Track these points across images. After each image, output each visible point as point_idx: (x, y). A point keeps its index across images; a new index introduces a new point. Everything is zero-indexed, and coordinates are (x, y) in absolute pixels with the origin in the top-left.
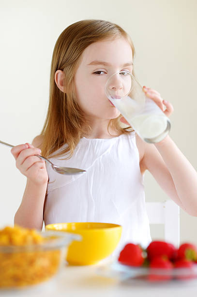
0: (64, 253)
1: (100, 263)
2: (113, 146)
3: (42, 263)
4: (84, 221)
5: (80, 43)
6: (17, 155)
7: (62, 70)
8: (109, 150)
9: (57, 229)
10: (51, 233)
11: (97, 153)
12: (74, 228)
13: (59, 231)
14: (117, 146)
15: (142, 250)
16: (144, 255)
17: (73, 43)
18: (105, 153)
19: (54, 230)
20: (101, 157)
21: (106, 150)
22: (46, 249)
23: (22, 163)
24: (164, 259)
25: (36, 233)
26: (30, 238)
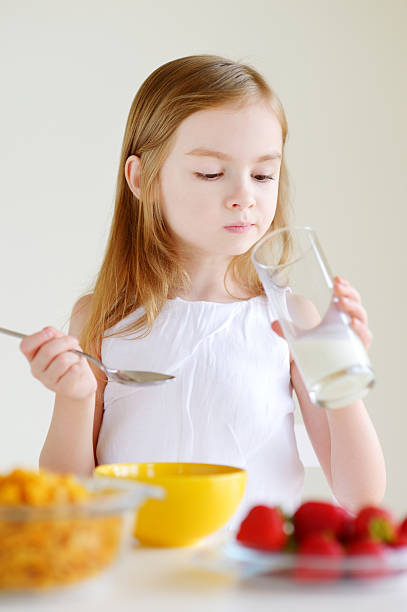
0: (129, 523)
1: (201, 544)
2: (235, 318)
3: (85, 541)
4: (173, 459)
5: (175, 108)
6: (34, 354)
7: (139, 156)
8: (227, 325)
9: (117, 474)
10: (105, 483)
11: (202, 329)
12: (150, 473)
13: (121, 478)
14: (244, 319)
15: (284, 519)
16: (288, 529)
17: (161, 106)
18: (220, 330)
19: (112, 476)
20: (212, 336)
21: (221, 324)
22: (94, 515)
23: (46, 369)
24: (328, 538)
25: (73, 482)
26: (62, 493)
